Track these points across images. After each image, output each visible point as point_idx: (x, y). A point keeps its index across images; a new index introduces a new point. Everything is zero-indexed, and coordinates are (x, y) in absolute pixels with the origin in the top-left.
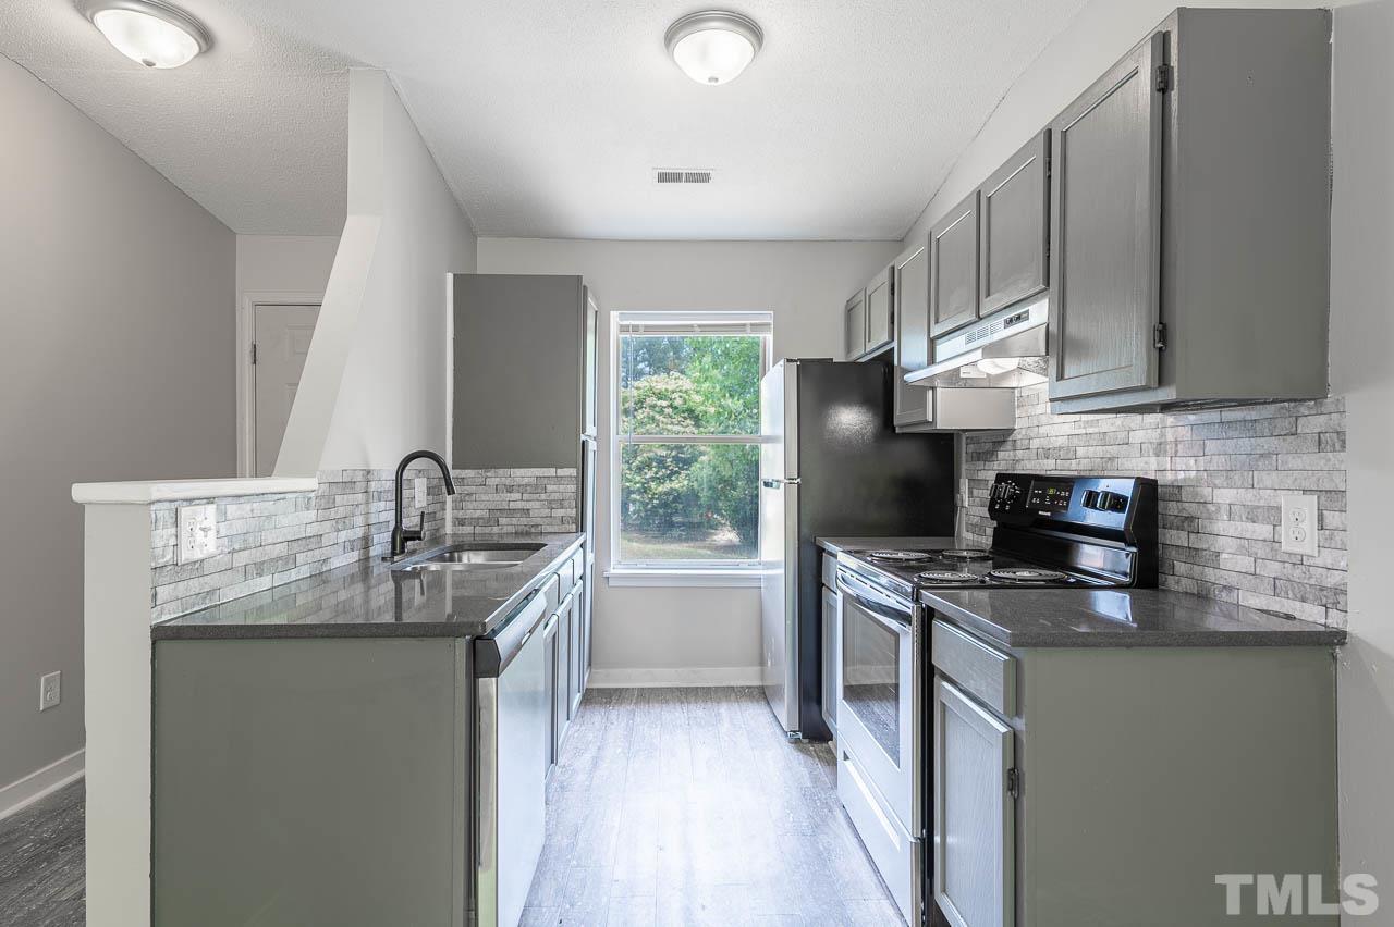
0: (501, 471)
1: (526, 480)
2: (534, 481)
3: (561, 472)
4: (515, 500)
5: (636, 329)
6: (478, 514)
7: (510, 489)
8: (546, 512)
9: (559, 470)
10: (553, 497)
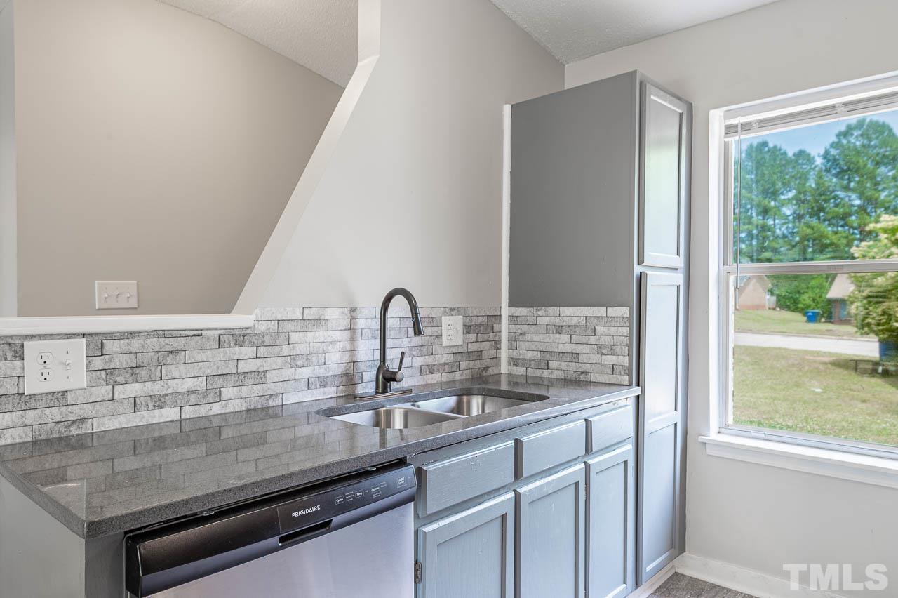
0: (551, 310)
1: (575, 321)
2: (583, 321)
3: (613, 312)
4: (563, 342)
5: (746, 127)
6: (530, 355)
7: (559, 329)
8: (596, 358)
9: (609, 309)
10: (605, 340)
